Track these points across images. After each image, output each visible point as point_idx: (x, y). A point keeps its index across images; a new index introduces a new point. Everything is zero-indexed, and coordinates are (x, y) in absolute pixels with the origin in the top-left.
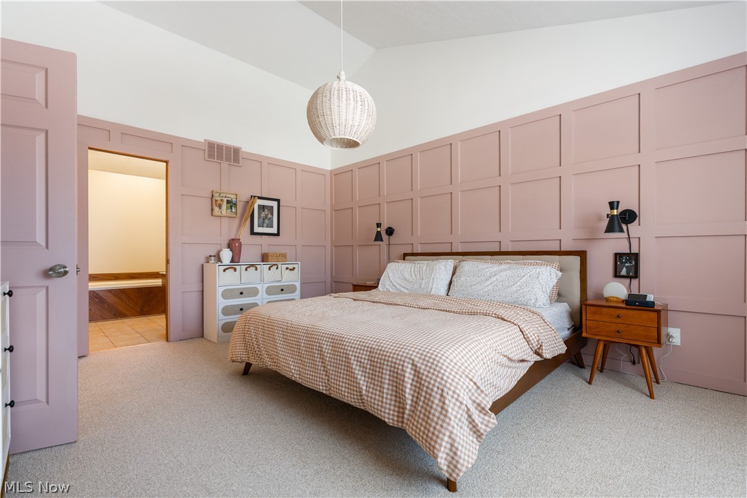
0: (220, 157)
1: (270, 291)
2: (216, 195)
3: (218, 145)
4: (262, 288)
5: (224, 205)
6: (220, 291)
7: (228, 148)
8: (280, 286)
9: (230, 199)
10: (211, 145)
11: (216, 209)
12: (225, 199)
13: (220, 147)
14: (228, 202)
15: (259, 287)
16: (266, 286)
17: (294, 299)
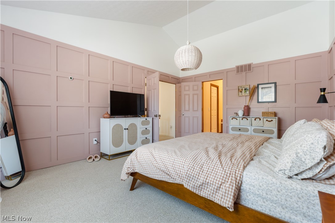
0: (242, 71)
1: (255, 131)
2: (240, 87)
3: (244, 65)
4: (251, 129)
5: (243, 91)
6: (231, 127)
7: (245, 66)
8: (262, 129)
9: (246, 88)
10: (238, 67)
11: (240, 93)
12: (244, 89)
13: (242, 67)
14: (245, 89)
15: (249, 128)
16: (253, 128)
17: (273, 138)
